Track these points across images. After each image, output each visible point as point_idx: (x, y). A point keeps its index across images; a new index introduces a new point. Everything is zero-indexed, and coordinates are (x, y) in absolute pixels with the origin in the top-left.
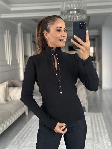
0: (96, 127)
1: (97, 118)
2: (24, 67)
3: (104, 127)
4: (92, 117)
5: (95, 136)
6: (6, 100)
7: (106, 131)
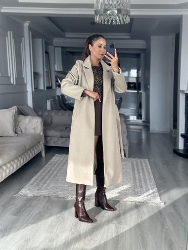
0: (139, 173)
1: (142, 165)
2: (33, 90)
3: (149, 173)
4: (135, 163)
5: (137, 182)
6: (16, 133)
7: (152, 177)
